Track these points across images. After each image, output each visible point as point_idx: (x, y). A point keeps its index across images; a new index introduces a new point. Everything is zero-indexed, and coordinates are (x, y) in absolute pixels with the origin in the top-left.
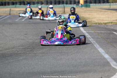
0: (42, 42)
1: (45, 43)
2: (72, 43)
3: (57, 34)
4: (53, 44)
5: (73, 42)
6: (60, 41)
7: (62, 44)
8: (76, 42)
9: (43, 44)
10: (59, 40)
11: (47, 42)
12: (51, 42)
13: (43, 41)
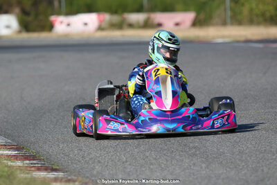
0: (101, 125)
1: (117, 131)
2: (213, 127)
3: (159, 93)
4: (146, 131)
5: (218, 123)
6: (173, 122)
7: (181, 130)
8: (227, 120)
9: (109, 133)
10: (167, 116)
11: (122, 124)
12: (137, 126)
13: (108, 121)
